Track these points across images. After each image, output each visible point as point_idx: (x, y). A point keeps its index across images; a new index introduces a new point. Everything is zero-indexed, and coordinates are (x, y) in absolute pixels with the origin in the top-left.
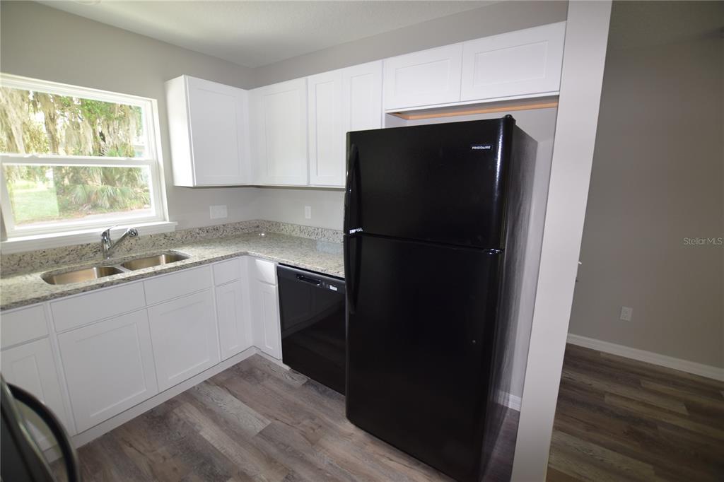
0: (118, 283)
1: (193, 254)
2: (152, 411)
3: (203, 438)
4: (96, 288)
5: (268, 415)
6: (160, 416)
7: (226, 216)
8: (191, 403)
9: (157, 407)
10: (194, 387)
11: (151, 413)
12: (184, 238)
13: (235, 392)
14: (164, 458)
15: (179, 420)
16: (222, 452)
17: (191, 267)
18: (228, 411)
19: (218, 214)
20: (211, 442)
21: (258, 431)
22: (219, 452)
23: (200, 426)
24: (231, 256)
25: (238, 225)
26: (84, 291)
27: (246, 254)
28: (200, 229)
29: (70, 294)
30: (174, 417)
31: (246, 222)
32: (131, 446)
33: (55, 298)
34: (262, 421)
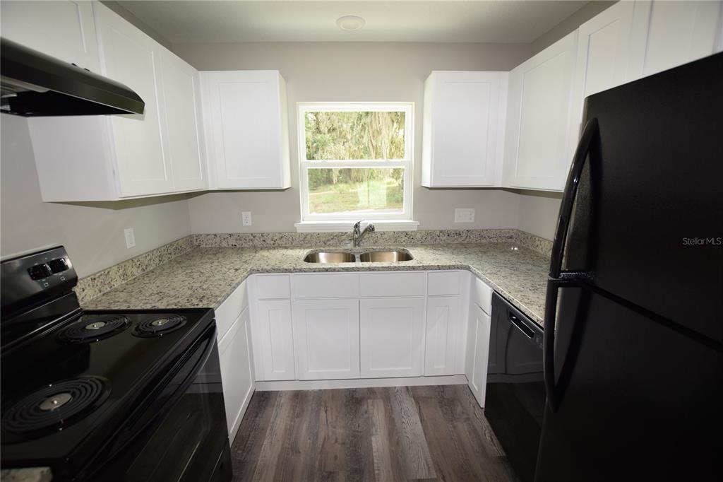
0: (338, 271)
1: (420, 256)
2: (355, 390)
3: (371, 445)
4: (323, 271)
5: (438, 466)
6: (357, 399)
7: (473, 221)
8: (384, 402)
9: (360, 389)
10: (395, 387)
11: (353, 391)
12: (424, 238)
13: (424, 415)
14: (336, 441)
15: (366, 412)
16: (376, 472)
17: (403, 270)
18: (406, 433)
19: (464, 218)
20: (374, 454)
21: (418, 477)
22: (374, 470)
23: (376, 431)
24: (449, 267)
25: (485, 232)
26: (314, 271)
27: (468, 268)
28: (441, 232)
29: (305, 272)
30: (365, 407)
31: (496, 230)
32: (326, 412)
33: (296, 272)
34: (429, 468)
